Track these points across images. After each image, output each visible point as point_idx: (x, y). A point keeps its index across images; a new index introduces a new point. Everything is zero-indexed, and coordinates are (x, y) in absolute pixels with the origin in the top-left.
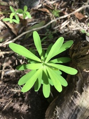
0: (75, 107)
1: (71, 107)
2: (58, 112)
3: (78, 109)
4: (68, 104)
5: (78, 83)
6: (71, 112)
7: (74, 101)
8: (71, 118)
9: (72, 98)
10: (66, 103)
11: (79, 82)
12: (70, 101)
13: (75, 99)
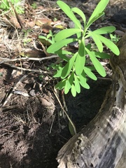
0: (112, 134)
1: (106, 135)
2: (82, 142)
3: (117, 138)
4: (102, 130)
5: (118, 93)
6: (106, 143)
7: (111, 123)
8: (106, 155)
9: (108, 120)
10: (99, 130)
11: (119, 90)
12: (106, 126)
13: (114, 121)
